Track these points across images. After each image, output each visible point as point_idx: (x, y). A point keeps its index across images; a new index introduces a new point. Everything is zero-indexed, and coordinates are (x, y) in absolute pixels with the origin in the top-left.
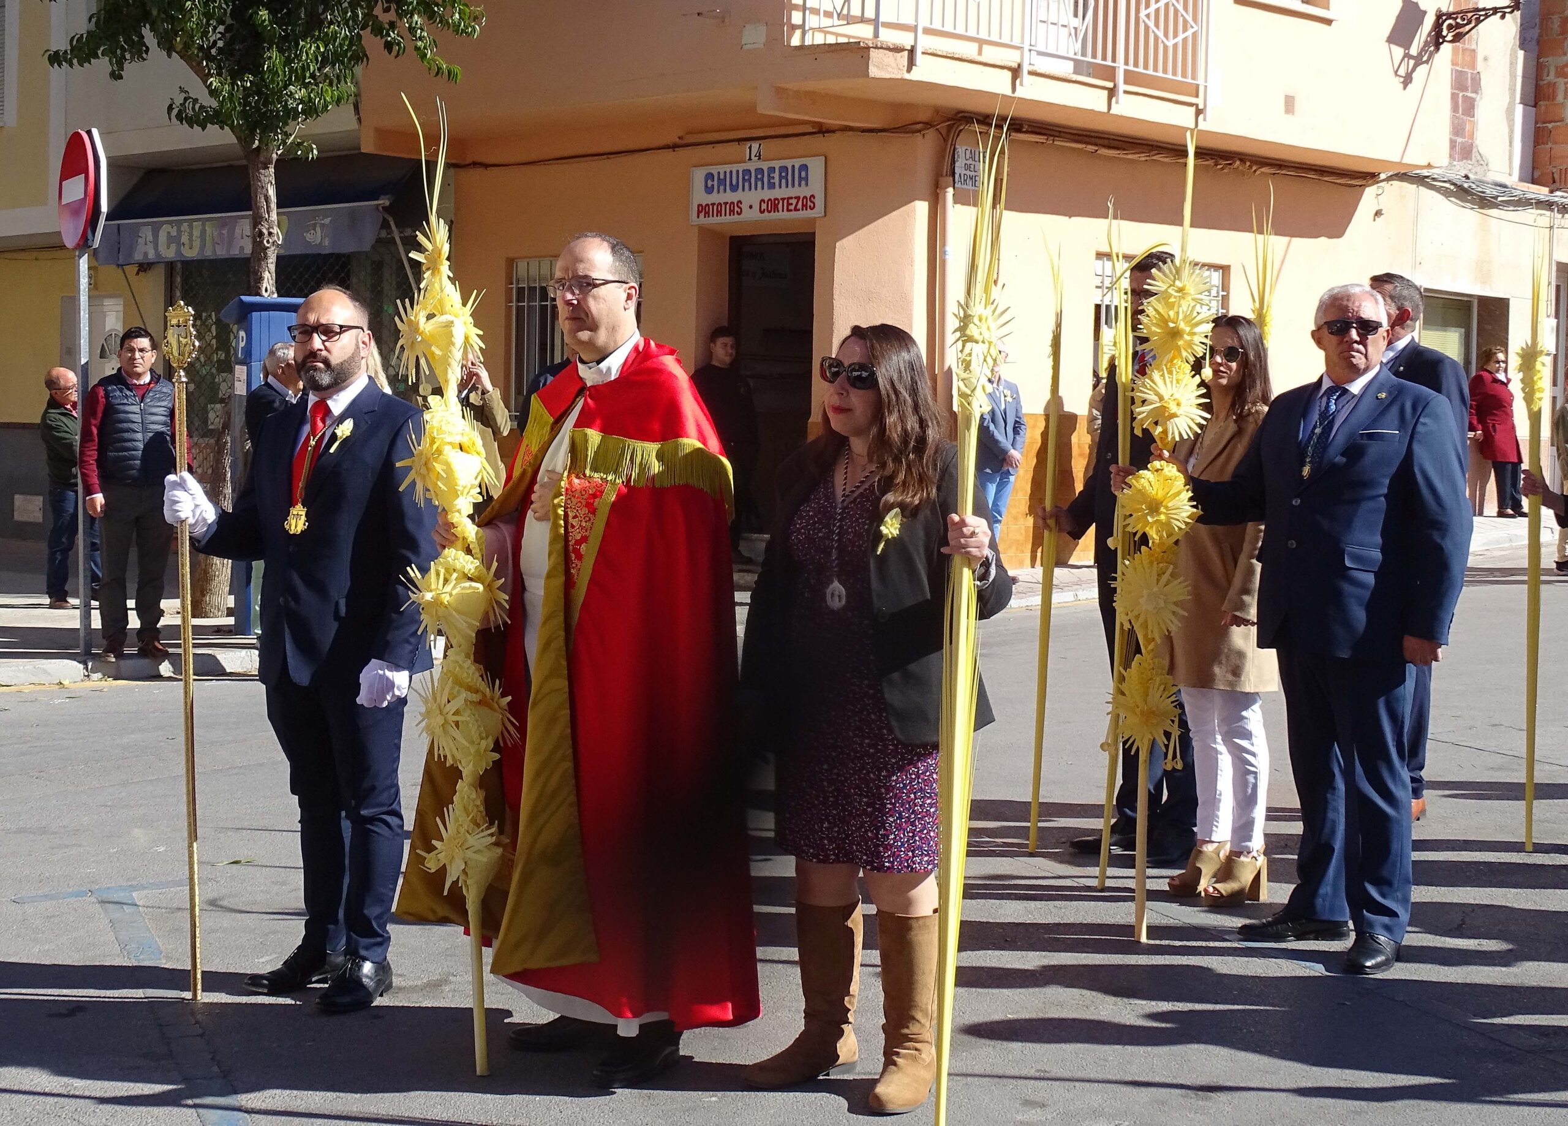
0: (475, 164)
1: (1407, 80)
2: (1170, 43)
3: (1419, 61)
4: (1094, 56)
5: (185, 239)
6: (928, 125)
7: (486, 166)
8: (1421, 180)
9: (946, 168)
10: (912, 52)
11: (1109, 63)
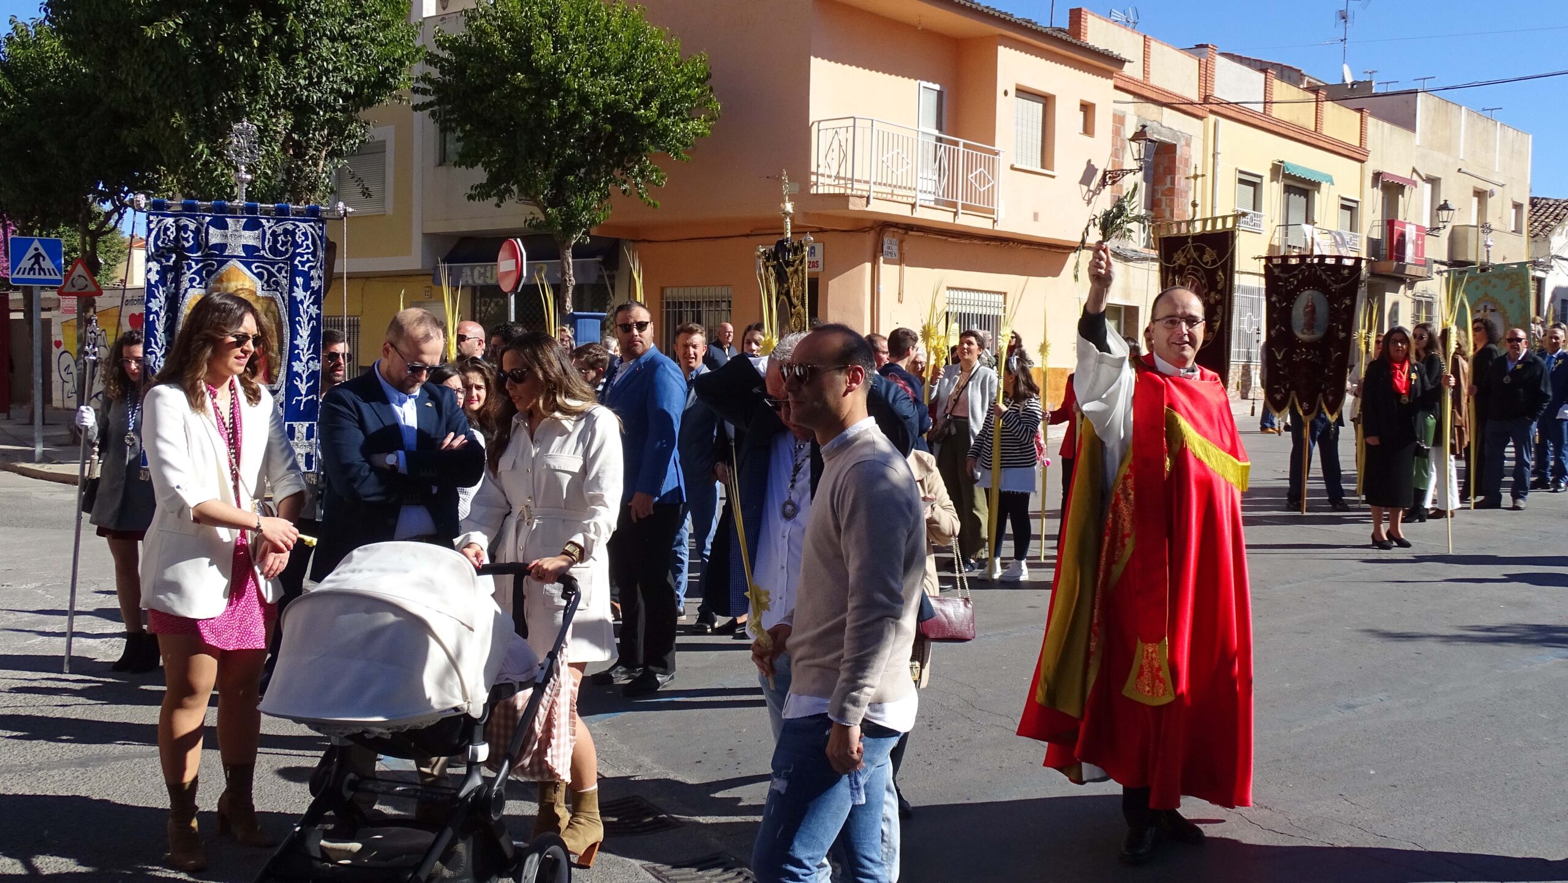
0: (644, 241)
1: (1089, 202)
2: (982, 190)
3: (1094, 193)
4: (948, 197)
5: (488, 274)
6: (872, 228)
9: (879, 249)
10: (868, 198)
11: (954, 200)
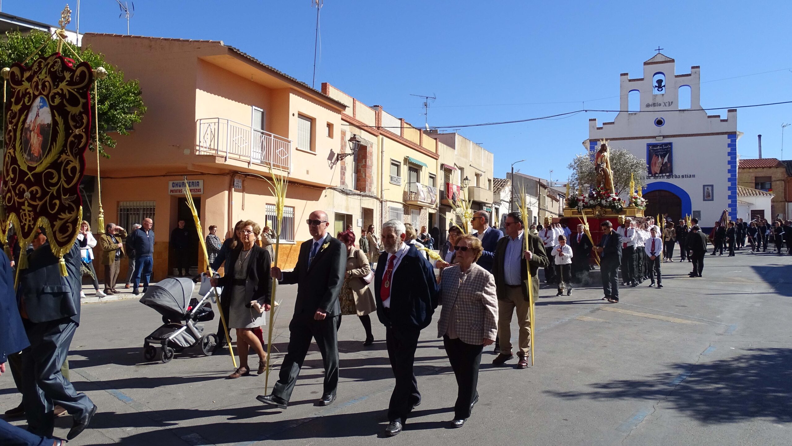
0: (108, 178)
1: (332, 168)
2: (282, 158)
3: (334, 164)
4: (266, 160)
6: (228, 174)
7: (112, 178)
8: (334, 189)
9: (232, 184)
10: (226, 158)
11: (269, 162)
